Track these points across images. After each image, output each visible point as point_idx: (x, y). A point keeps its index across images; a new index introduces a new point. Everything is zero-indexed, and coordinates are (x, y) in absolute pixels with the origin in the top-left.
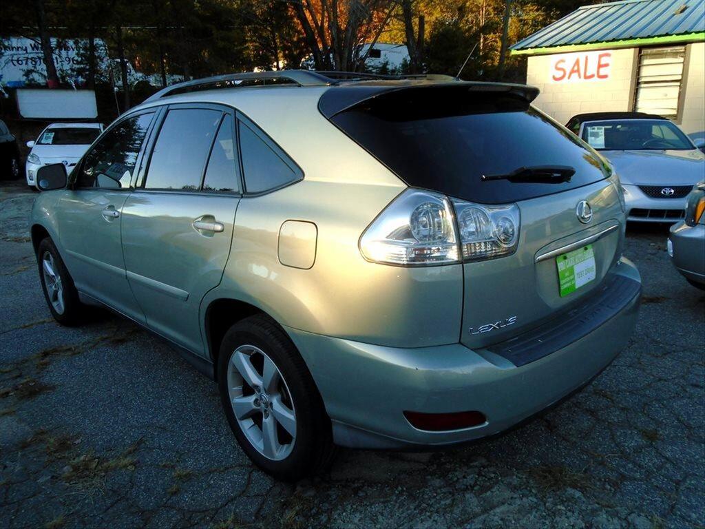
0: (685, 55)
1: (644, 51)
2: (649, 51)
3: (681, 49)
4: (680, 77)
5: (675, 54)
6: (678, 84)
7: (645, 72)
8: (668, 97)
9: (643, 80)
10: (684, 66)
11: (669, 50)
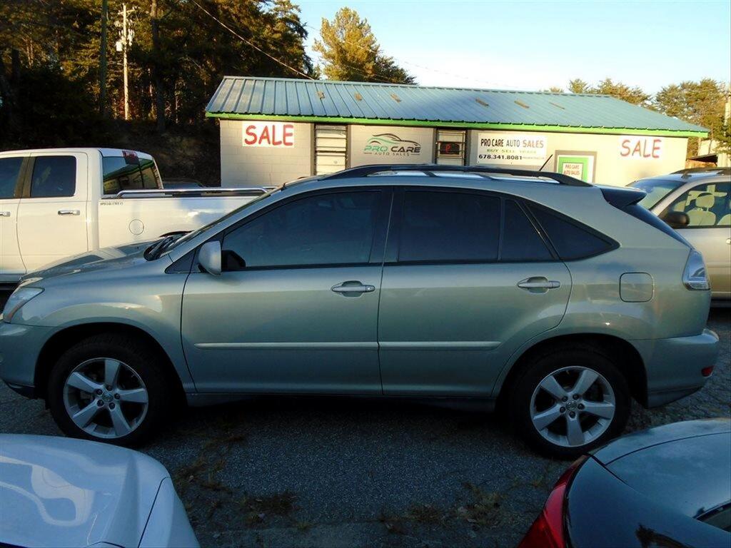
0: (347, 132)
1: (318, 127)
2: (321, 127)
3: (344, 128)
4: (345, 150)
5: (339, 131)
6: (344, 154)
7: (320, 143)
8: (338, 164)
9: (318, 149)
10: (347, 142)
11: (334, 127)
